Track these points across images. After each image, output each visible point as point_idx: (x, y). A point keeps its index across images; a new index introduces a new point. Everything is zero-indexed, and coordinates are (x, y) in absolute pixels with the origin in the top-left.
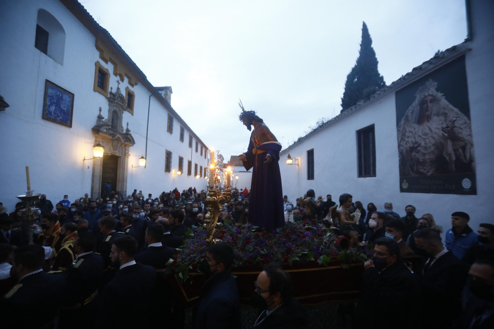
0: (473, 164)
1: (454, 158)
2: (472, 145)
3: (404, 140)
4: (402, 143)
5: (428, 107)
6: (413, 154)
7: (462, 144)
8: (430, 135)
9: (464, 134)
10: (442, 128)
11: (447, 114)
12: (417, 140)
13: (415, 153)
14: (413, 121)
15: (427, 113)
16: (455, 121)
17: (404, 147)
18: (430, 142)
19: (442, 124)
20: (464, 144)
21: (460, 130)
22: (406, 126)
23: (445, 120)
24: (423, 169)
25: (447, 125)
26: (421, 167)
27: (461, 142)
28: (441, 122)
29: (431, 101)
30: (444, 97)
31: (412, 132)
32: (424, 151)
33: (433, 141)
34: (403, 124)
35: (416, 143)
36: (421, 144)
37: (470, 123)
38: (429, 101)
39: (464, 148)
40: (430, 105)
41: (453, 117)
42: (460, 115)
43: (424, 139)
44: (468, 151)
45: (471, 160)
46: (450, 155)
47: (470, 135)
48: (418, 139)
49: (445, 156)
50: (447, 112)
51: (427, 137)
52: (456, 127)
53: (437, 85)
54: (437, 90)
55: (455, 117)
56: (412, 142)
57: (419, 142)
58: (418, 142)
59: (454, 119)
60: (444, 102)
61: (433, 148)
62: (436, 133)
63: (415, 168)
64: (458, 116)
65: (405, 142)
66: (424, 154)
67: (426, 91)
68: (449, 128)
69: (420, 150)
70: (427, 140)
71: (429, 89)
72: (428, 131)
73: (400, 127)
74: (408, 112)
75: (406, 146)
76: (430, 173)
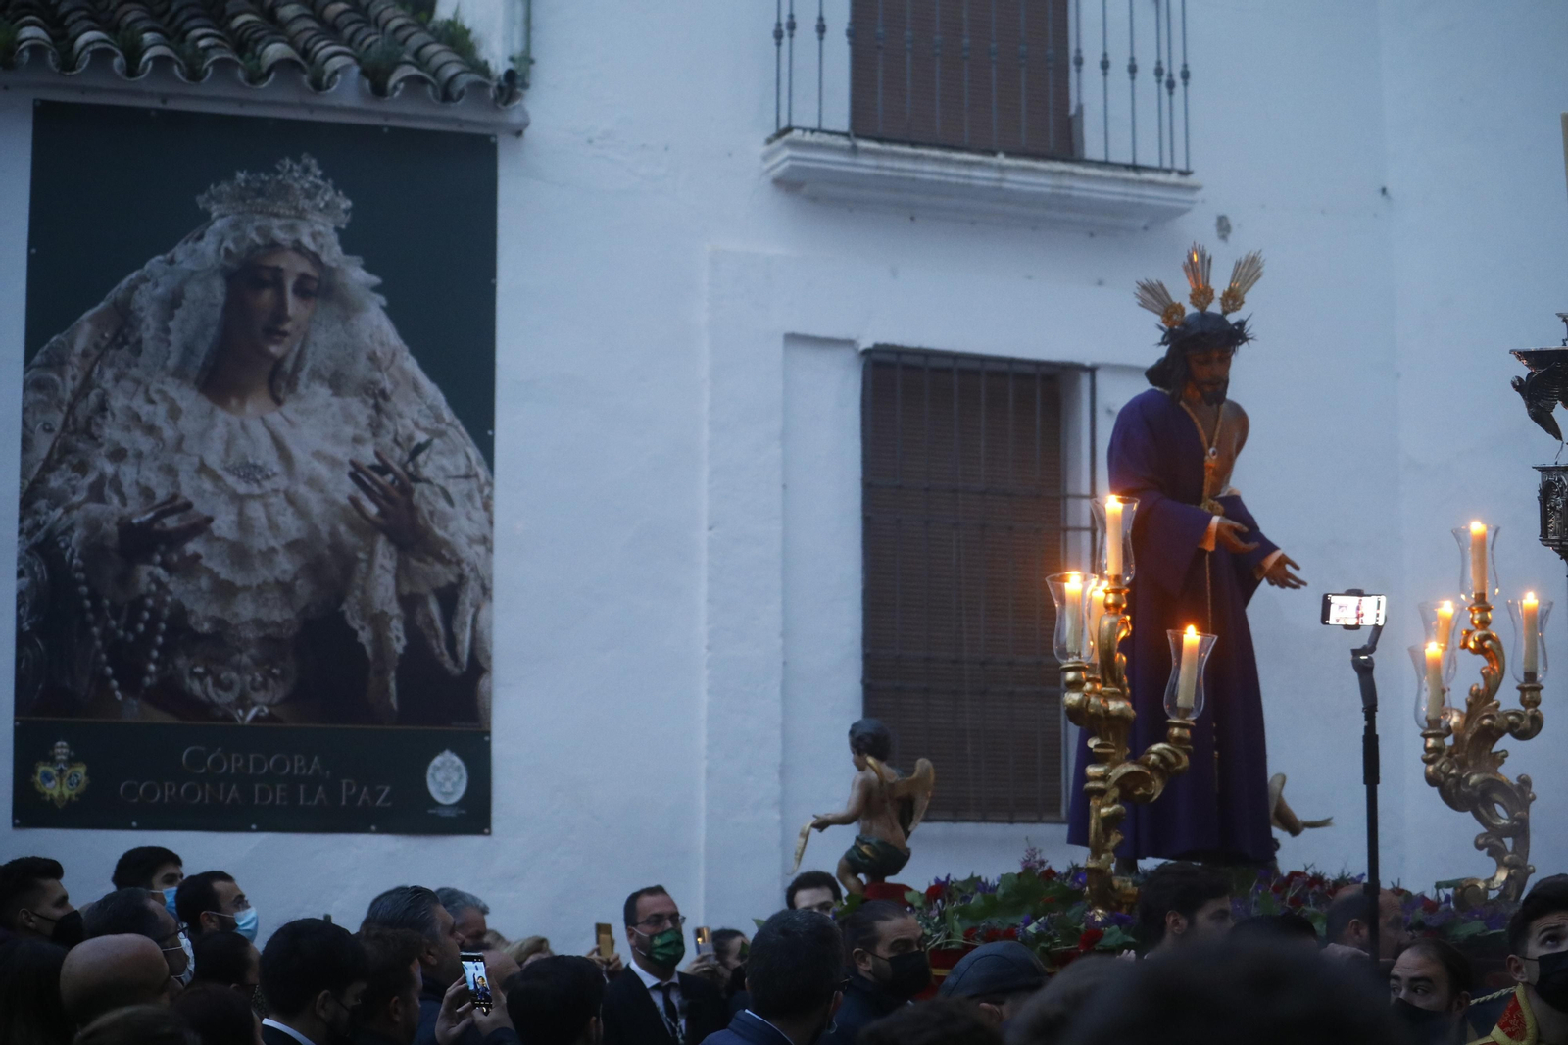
0: (483, 682)
1: (398, 640)
2: (486, 591)
3: (82, 468)
4: (55, 482)
5: (280, 314)
6: (147, 574)
7: (445, 575)
8: (282, 482)
9: (458, 527)
10: (353, 463)
11: (384, 394)
12: (187, 492)
13: (160, 571)
14: (172, 362)
15: (275, 350)
16: (420, 448)
17: (76, 514)
18: (273, 526)
19: (357, 440)
20: (452, 579)
21: (442, 504)
22: (109, 374)
23: (376, 428)
24: (209, 681)
25: (378, 455)
26: (199, 670)
27: (438, 567)
28: (349, 431)
29: (303, 290)
30: (382, 300)
31: (151, 430)
32: (225, 573)
33: (291, 525)
34: (85, 354)
35: (175, 505)
36: (210, 520)
37: (491, 484)
38: (289, 285)
39: (449, 599)
40: (293, 304)
41: (416, 424)
42: (449, 425)
43: (239, 500)
44: (469, 620)
45: (478, 667)
46: (379, 621)
47: (486, 541)
48: (189, 487)
49: (355, 624)
50: (388, 385)
51: (256, 490)
52: (428, 481)
53: (346, 211)
54: (350, 242)
55: (426, 430)
56: (147, 493)
57: (201, 507)
58: (188, 505)
59: (421, 437)
60: (376, 325)
61: (286, 565)
62: (313, 482)
63: (152, 667)
64: (443, 427)
65: (92, 478)
66: (225, 591)
67: (277, 215)
68: (390, 477)
69: (197, 557)
70: (255, 510)
71: (301, 215)
72: (267, 457)
73: (57, 362)
74: (133, 288)
75: (94, 508)
76: (253, 711)
